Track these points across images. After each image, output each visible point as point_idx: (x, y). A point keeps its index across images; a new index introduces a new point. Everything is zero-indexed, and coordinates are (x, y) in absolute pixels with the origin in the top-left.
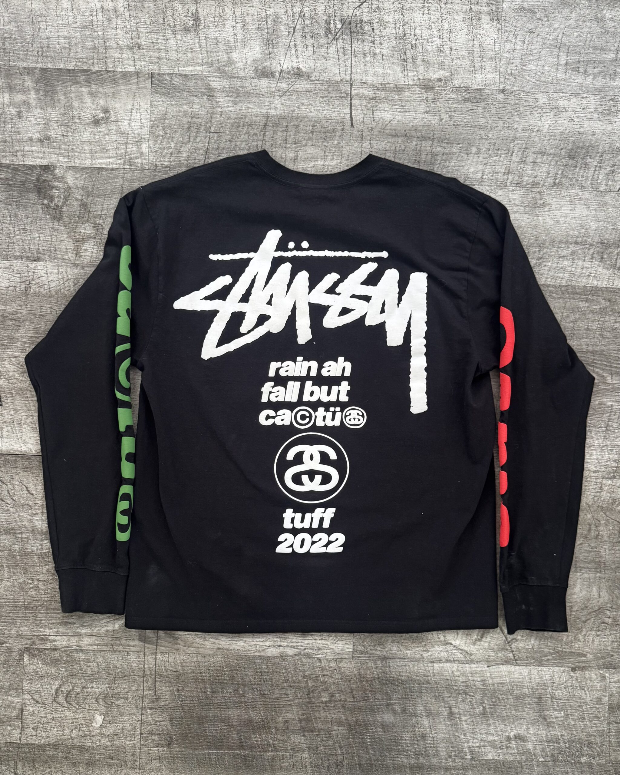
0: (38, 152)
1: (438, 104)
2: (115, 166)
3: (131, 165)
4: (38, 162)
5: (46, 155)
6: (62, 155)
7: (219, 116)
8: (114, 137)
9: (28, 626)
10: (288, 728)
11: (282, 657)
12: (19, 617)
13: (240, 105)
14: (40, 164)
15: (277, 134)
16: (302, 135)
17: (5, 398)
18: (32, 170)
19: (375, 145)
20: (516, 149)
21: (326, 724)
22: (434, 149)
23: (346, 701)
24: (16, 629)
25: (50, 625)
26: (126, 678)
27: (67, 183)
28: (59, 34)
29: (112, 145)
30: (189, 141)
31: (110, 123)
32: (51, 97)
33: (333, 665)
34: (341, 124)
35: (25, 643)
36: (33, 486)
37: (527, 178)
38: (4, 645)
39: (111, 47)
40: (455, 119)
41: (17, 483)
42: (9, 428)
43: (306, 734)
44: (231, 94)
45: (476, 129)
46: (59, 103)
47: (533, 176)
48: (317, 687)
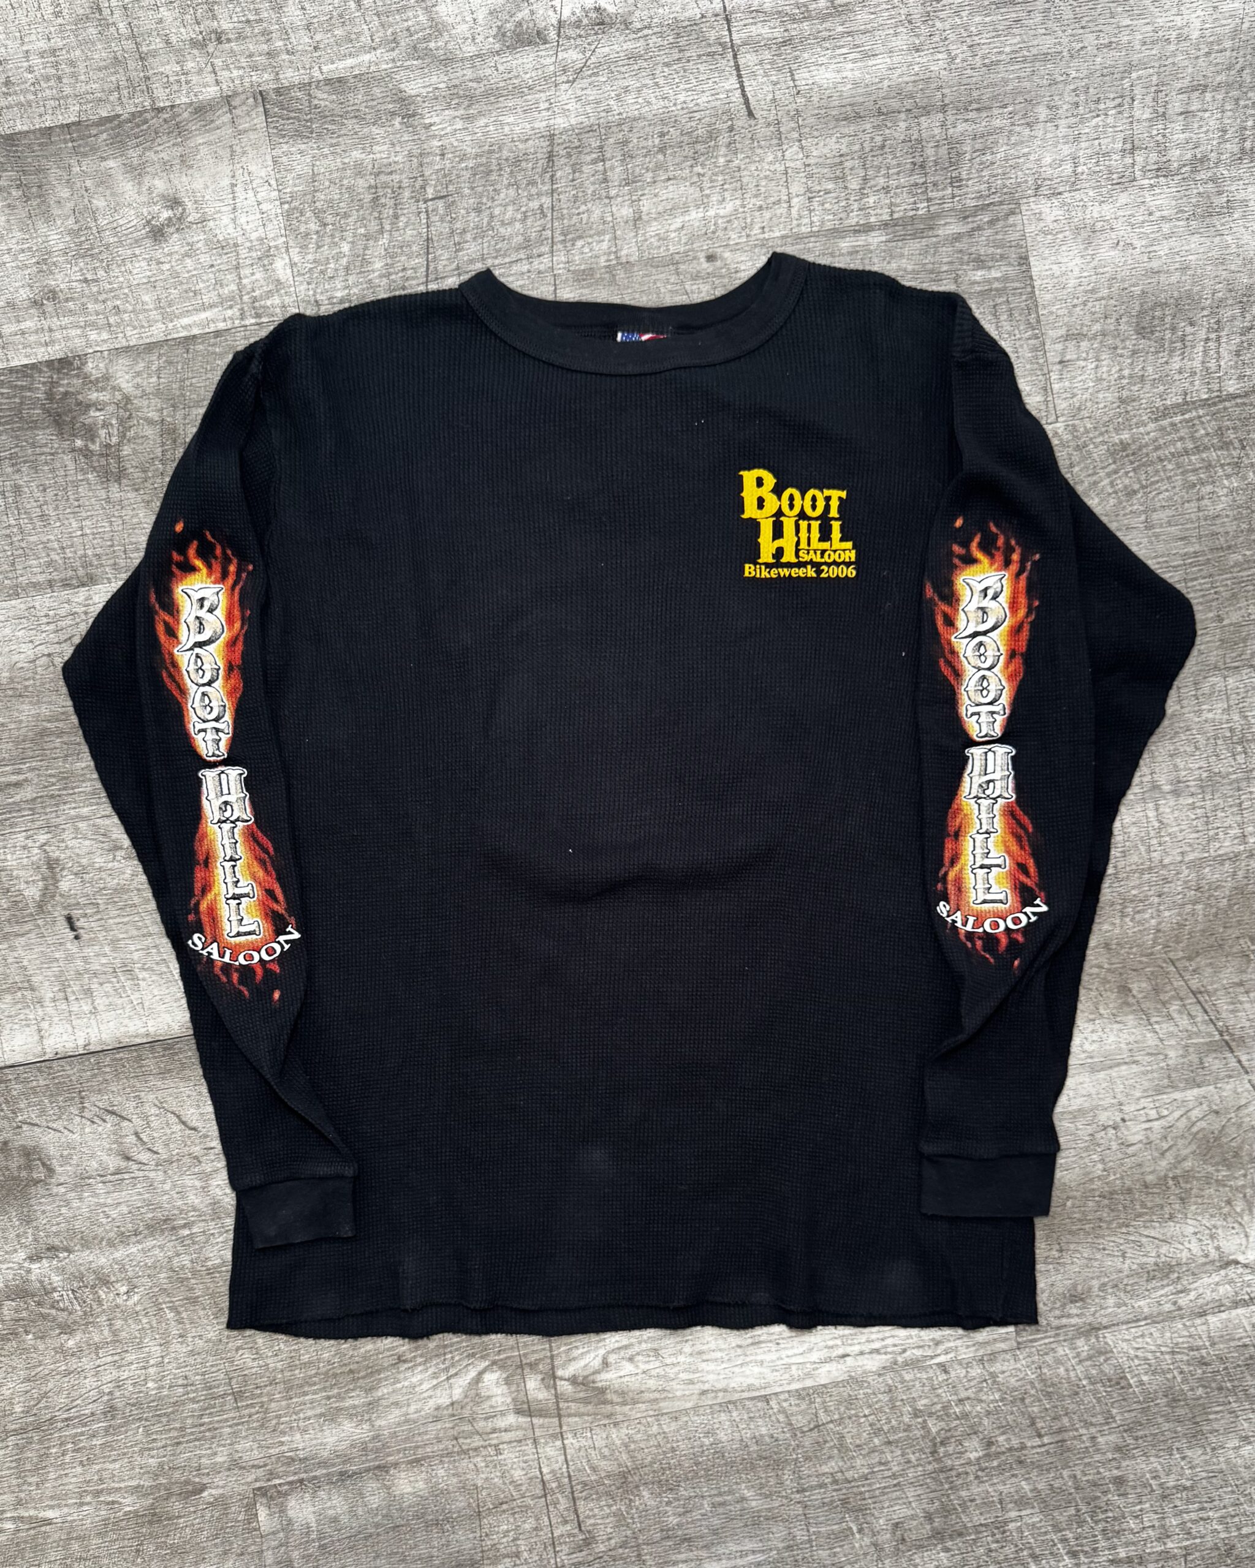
0: (36, 332)
1: (939, 25)
2: (221, 326)
3: (258, 316)
4: (42, 354)
5: (58, 335)
6: (93, 325)
7: (438, 158)
8: (205, 259)
9: (251, 1438)
10: (903, 1540)
11: (854, 1381)
12: (227, 1420)
13: (482, 122)
14: (47, 358)
15: (581, 172)
16: (639, 161)
17: (82, 920)
18: (32, 376)
19: (813, 149)
20: (1138, 91)
21: (989, 1512)
22: (951, 131)
23: (1023, 1447)
24: (225, 1451)
25: (301, 1424)
26: (505, 1507)
27: (120, 390)
28: (25, 48)
29: (205, 278)
30: (381, 231)
31: (189, 227)
32: (40, 196)
33: (976, 1371)
34: (725, 118)
35: (254, 1476)
36: (192, 1110)
37: (1178, 152)
38: (205, 1494)
39: (154, 54)
40: (985, 50)
41: (154, 1110)
42: (108, 987)
43: (949, 1544)
44: (456, 101)
45: (1037, 64)
46: (61, 207)
47: (1191, 146)
48: (949, 1430)
